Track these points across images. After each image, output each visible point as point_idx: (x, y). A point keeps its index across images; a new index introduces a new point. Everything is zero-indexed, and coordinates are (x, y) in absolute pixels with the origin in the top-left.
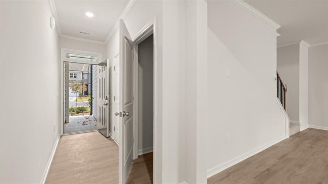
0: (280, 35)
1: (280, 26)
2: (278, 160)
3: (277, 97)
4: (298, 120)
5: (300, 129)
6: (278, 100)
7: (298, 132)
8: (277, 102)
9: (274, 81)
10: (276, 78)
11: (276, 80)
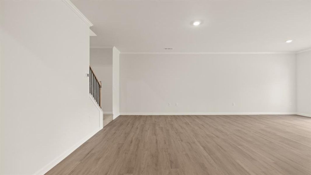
0: (95, 35)
1: (93, 25)
2: (80, 162)
3: (90, 93)
4: (112, 111)
5: (113, 118)
6: (90, 96)
7: (111, 121)
8: (90, 98)
9: (86, 77)
10: (88, 75)
11: (88, 76)
